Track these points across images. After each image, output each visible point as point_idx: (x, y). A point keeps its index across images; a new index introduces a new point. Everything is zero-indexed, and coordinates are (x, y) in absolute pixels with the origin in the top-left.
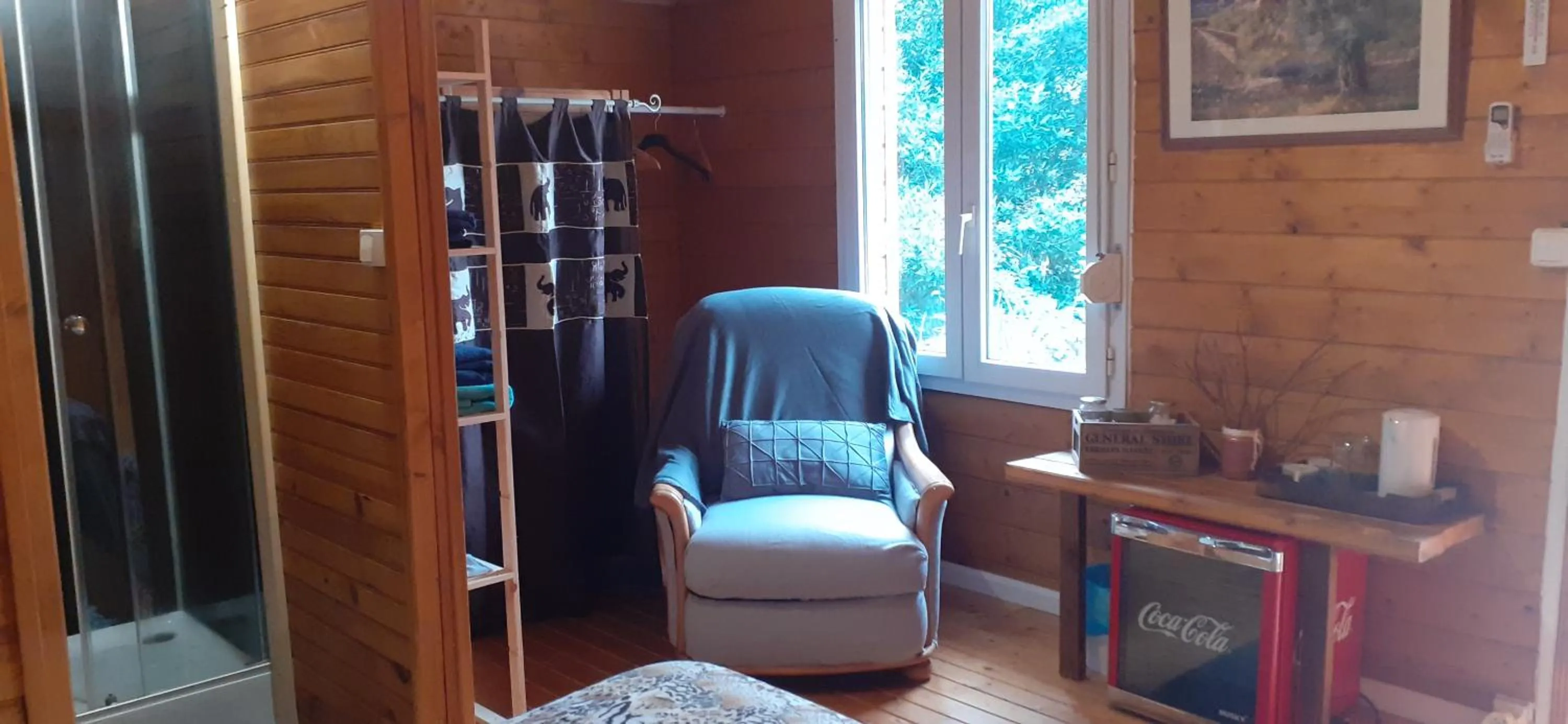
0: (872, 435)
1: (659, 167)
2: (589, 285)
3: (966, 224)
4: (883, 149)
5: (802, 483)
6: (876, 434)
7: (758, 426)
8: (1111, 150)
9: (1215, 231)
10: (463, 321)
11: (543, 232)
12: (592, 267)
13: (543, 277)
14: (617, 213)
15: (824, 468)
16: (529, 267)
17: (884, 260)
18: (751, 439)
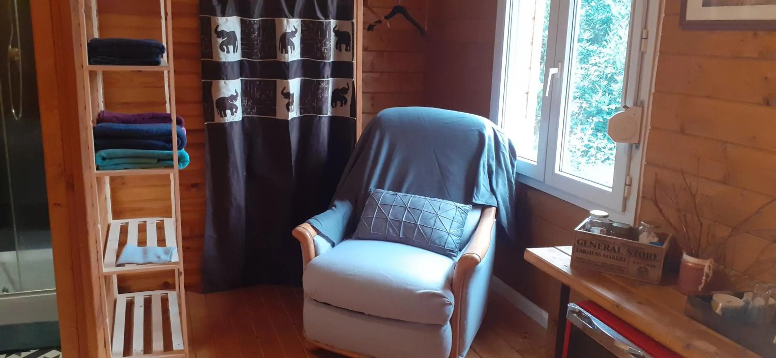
0: (458, 212)
1: (389, 26)
2: (318, 95)
3: (553, 75)
4: (533, 21)
5: (401, 236)
6: (461, 211)
7: (388, 195)
8: (645, 27)
9: (708, 97)
10: (232, 110)
11: (286, 61)
12: (320, 85)
13: (285, 88)
14: (346, 52)
15: (417, 228)
16: (279, 81)
17: (526, 95)
18: (379, 203)
